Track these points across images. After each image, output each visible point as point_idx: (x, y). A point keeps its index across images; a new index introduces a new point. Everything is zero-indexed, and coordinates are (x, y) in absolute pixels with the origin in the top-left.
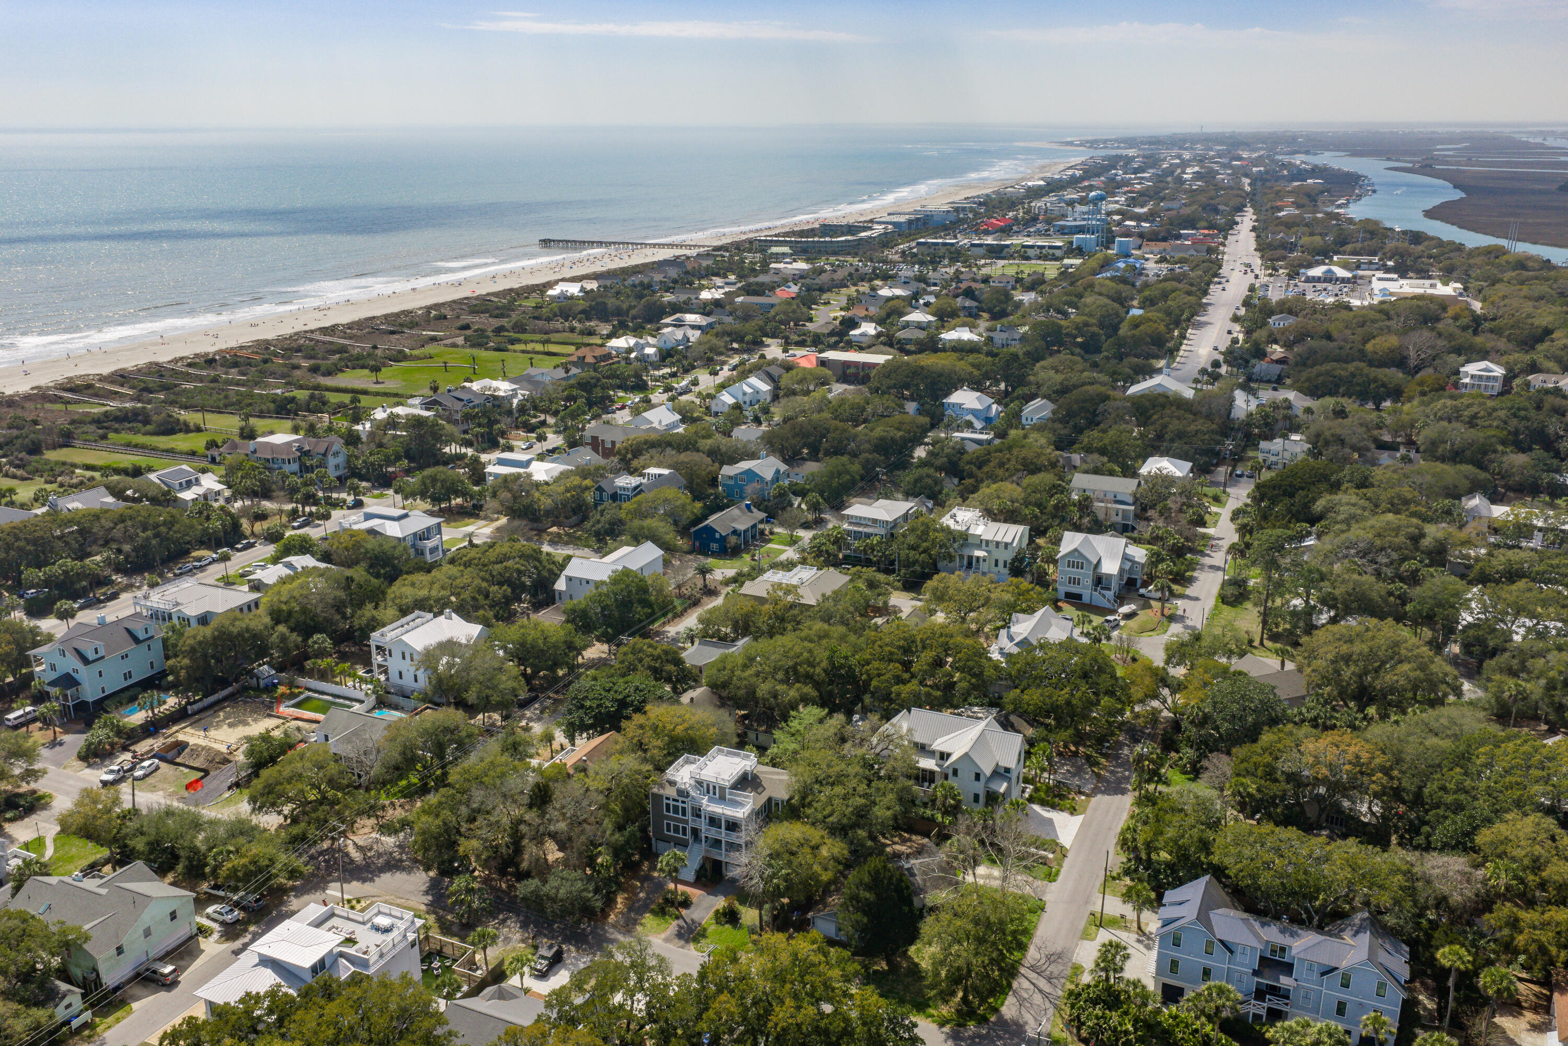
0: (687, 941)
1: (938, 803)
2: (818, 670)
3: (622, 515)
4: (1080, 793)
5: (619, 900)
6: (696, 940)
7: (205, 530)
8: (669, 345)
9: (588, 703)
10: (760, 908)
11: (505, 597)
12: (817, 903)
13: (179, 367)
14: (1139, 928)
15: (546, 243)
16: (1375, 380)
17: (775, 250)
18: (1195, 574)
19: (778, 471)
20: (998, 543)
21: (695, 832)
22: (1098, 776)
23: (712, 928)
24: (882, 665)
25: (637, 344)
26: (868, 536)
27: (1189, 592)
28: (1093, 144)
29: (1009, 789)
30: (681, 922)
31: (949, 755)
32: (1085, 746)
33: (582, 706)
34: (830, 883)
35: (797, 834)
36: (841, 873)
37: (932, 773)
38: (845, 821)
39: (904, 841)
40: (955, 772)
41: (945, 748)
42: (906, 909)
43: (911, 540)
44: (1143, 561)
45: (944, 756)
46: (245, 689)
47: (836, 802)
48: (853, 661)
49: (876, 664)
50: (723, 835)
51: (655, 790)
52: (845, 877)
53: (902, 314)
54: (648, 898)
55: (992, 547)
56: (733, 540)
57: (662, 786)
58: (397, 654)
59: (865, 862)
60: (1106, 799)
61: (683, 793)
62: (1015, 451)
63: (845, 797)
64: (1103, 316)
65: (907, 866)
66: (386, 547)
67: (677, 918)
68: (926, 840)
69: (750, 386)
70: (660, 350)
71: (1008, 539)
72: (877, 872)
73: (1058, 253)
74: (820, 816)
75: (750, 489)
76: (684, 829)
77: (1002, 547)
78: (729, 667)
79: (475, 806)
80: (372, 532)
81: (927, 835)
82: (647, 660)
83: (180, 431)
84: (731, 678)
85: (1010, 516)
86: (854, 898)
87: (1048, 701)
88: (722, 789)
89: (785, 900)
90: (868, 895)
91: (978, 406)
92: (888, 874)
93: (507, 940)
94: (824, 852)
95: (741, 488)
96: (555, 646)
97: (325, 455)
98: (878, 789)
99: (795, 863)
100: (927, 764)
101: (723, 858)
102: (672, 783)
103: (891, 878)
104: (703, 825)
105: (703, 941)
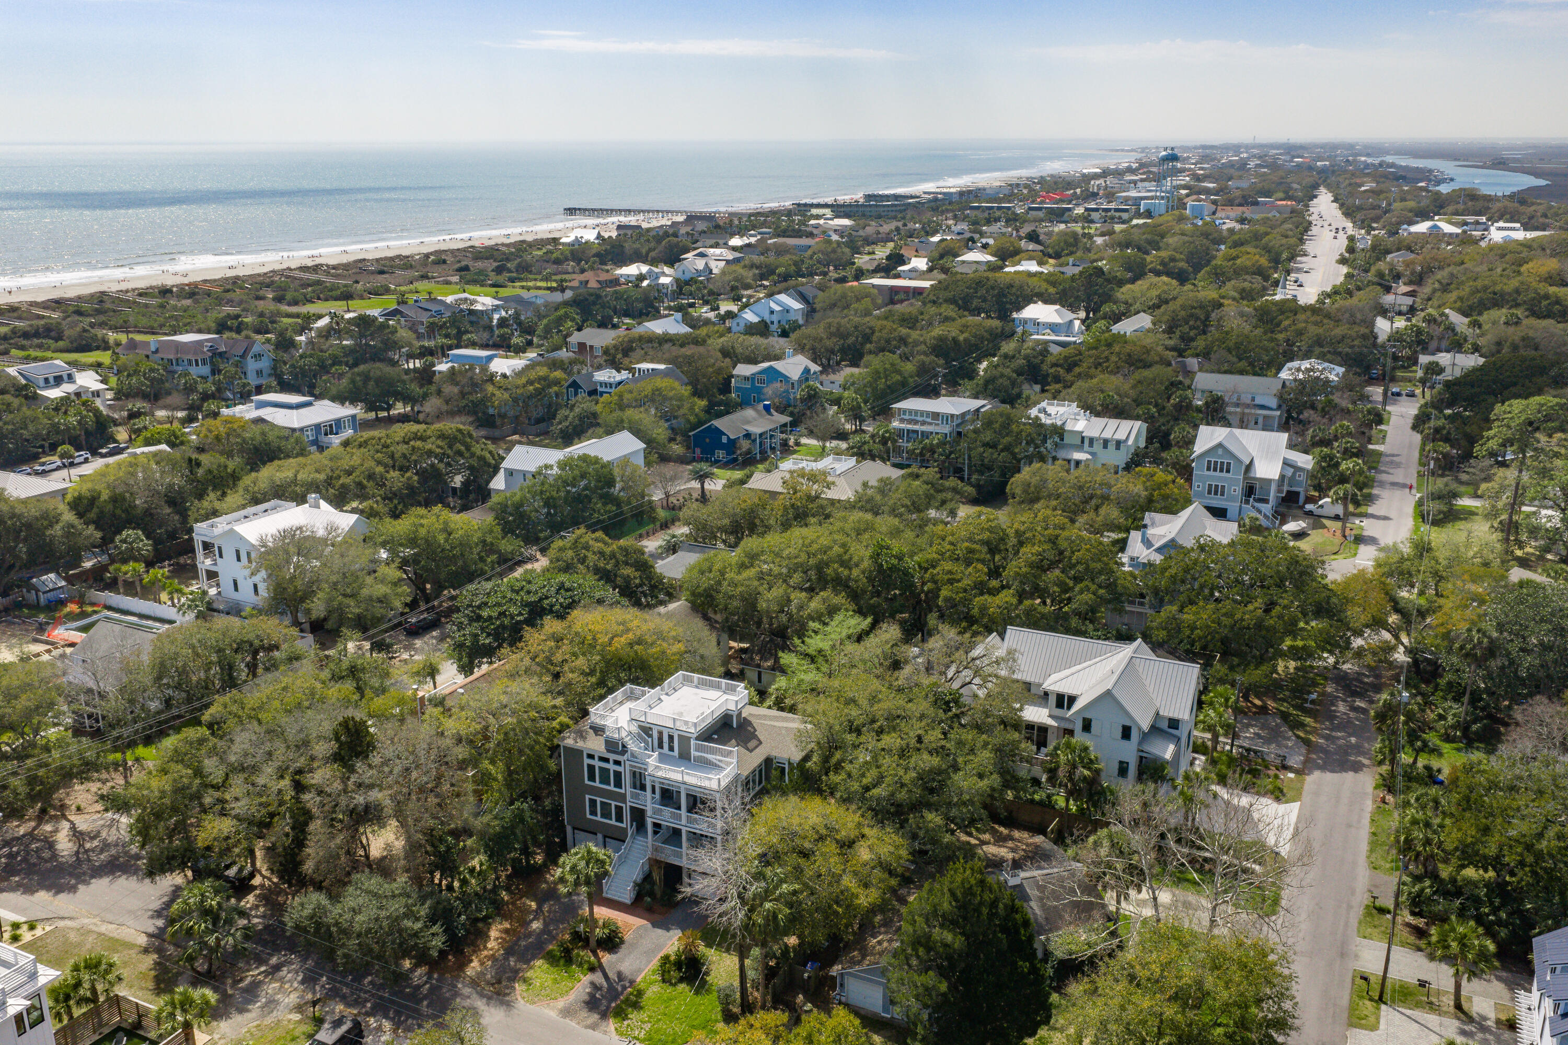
0: (604, 1016)
1: (1062, 773)
2: (855, 572)
3: (599, 408)
4: (1285, 767)
5: (494, 933)
6: (620, 1014)
7: (55, 426)
8: (687, 276)
9: (485, 614)
10: (743, 953)
11: (410, 488)
12: (848, 947)
13: (130, 297)
14: (1458, 1006)
15: (571, 211)
16: (1547, 296)
17: (815, 211)
18: (1375, 491)
19: (807, 371)
20: (1106, 443)
21: (638, 816)
22: (1307, 742)
23: (654, 991)
24: (958, 568)
25: (650, 272)
26: (926, 435)
27: (1371, 510)
28: (1143, 150)
29: (1177, 755)
30: (598, 978)
31: (1072, 699)
32: (1275, 699)
33: (479, 618)
34: (873, 910)
35: (814, 819)
36: (894, 891)
37: (1043, 730)
38: (902, 796)
39: (1000, 840)
40: (1087, 726)
41: (1066, 688)
42: (1025, 966)
43: (988, 436)
44: (1310, 467)
45: (1064, 701)
46: (19, 606)
47: (886, 761)
48: (910, 563)
49: (948, 566)
50: (683, 820)
51: (569, 742)
52: (903, 901)
53: (957, 255)
54: (545, 930)
55: (1097, 447)
56: (745, 445)
57: (581, 735)
58: (229, 554)
59: (941, 870)
60: (1329, 778)
61: (616, 747)
62: (1117, 348)
63: (903, 753)
64: (1191, 253)
65: (1012, 882)
66: (271, 437)
67: (592, 969)
68: (1039, 839)
69: (778, 303)
70: (677, 280)
71: (1121, 435)
72: (969, 892)
73: (1125, 216)
74: (855, 786)
75: (769, 391)
76: (619, 810)
77: (1112, 446)
78: (716, 567)
79: (233, 758)
80: (260, 421)
81: (1041, 830)
82: (592, 558)
83: (98, 348)
84: (719, 583)
85: (1119, 412)
86: (922, 942)
87: (1226, 621)
88: (685, 740)
89: (792, 941)
90: (949, 937)
91: (1057, 320)
92: (988, 896)
93: (271, 1004)
94: (864, 854)
95: (759, 391)
96: (464, 544)
97: (243, 356)
98: (960, 743)
99: (809, 873)
100: (1036, 714)
101: (684, 863)
102: (598, 730)
103: (994, 904)
104: (649, 803)
105: (634, 1015)
